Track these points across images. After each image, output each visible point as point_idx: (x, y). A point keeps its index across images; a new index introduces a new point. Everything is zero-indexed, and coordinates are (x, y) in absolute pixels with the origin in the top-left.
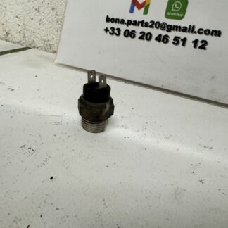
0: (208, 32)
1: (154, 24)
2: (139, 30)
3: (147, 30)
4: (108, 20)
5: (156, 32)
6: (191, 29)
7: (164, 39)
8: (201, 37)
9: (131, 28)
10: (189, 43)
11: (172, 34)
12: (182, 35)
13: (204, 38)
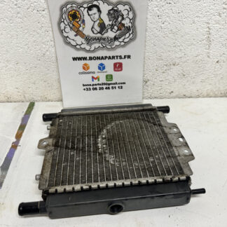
0: (121, 83)
1: (103, 84)
2: (98, 87)
3: (101, 86)
4: (84, 85)
5: (104, 87)
6: (116, 83)
7: (109, 88)
9: (95, 87)
10: (117, 88)
11: (111, 86)
12: (114, 86)
13: (121, 85)
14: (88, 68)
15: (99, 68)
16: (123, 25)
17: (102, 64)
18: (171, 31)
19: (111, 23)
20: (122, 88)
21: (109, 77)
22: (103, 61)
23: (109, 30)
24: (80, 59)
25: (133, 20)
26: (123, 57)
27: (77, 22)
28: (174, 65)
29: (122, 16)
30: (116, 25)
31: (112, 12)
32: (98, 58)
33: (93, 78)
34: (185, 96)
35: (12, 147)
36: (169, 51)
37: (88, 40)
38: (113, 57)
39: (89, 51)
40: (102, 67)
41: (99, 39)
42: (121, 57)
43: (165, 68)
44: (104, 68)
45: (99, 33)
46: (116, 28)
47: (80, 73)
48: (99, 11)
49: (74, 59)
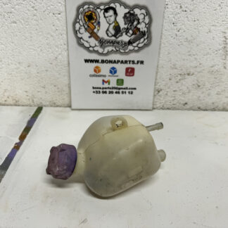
0: (132, 89)
1: (113, 88)
2: (108, 90)
3: (111, 90)
4: (94, 88)
5: (114, 91)
6: (127, 88)
7: (119, 93)
8: (131, 90)
9: (104, 90)
10: (127, 93)
11: (121, 91)
12: (124, 90)
13: (132, 90)
14: (99, 71)
15: (111, 72)
16: (139, 29)
17: (113, 68)
18: (186, 39)
19: (126, 26)
20: (132, 93)
21: (120, 82)
22: (114, 65)
23: (124, 34)
24: (92, 61)
25: (149, 25)
26: (136, 62)
27: (93, 24)
28: (188, 74)
29: (138, 20)
30: (131, 29)
31: (128, 15)
32: (111, 62)
33: (104, 81)
34: (199, 109)
35: (15, 147)
36: (184, 60)
37: (102, 43)
38: (126, 62)
39: (102, 54)
40: (113, 71)
41: (113, 43)
42: (133, 62)
43: (179, 77)
44: (115, 72)
45: (113, 36)
46: (131, 32)
47: (91, 76)
48: (116, 13)
49: (86, 61)
